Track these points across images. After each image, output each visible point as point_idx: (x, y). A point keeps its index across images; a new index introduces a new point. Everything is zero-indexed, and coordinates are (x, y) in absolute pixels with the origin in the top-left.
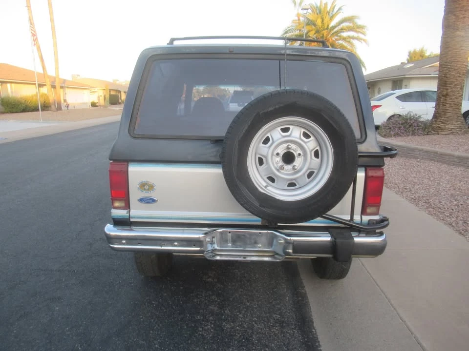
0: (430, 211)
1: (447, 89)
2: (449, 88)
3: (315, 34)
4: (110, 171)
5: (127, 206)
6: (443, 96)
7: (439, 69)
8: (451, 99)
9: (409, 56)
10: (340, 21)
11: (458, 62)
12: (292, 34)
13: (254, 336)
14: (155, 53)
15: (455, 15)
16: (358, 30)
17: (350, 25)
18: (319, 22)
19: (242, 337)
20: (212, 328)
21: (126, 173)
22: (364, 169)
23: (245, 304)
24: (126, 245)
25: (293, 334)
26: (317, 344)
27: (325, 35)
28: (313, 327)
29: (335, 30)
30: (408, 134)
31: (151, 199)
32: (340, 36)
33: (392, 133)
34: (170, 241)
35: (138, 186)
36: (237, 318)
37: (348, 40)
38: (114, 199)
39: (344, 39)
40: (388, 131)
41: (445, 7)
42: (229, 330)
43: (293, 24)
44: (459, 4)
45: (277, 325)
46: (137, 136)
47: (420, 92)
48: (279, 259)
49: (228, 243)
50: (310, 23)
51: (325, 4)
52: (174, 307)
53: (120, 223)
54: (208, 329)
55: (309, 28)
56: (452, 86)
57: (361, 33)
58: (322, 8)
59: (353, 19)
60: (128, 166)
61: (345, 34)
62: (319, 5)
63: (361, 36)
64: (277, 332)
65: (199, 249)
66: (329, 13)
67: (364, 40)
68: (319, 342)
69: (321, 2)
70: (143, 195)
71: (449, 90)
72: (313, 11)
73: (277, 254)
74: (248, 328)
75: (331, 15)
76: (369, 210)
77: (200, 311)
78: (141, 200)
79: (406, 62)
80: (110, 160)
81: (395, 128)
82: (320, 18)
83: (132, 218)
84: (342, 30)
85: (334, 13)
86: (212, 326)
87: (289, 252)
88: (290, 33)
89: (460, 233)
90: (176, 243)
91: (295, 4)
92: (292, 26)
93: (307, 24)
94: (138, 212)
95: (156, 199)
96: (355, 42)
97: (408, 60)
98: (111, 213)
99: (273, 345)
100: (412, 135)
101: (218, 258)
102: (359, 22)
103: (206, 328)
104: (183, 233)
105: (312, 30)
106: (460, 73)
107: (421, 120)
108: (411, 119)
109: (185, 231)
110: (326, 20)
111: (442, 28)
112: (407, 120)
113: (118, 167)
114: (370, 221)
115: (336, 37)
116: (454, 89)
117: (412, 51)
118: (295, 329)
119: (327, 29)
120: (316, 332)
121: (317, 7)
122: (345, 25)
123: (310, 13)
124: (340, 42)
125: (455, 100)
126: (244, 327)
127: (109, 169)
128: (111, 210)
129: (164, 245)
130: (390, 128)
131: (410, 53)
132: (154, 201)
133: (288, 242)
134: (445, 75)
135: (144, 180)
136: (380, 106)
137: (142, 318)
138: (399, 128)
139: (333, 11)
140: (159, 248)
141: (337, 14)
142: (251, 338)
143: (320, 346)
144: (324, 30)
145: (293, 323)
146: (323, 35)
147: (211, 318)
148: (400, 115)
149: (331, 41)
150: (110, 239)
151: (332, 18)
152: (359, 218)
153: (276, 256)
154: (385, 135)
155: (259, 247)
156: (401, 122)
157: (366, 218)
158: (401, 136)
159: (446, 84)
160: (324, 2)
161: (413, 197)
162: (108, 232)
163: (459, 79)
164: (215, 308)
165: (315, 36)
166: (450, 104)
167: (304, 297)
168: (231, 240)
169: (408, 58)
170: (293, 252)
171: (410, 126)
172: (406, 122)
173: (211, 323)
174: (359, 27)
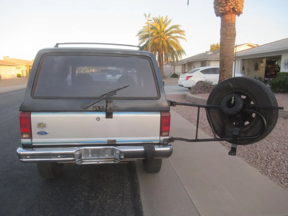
0: (210, 134)
1: (224, 68)
2: (225, 67)
3: (156, 34)
4: (20, 117)
5: (31, 137)
6: (223, 71)
7: (220, 57)
8: (226, 73)
9: (211, 47)
10: (171, 27)
11: (228, 53)
12: (143, 34)
13: (106, 206)
14: (46, 52)
15: (226, 28)
16: (181, 33)
17: (176, 30)
18: (158, 28)
19: (100, 207)
20: (83, 204)
21: (30, 118)
22: (160, 112)
23: (103, 190)
24: (30, 159)
25: (128, 203)
26: (141, 207)
27: (162, 35)
28: (140, 199)
29: (168, 32)
30: (206, 92)
31: (44, 132)
32: (171, 36)
33: (197, 92)
34: (56, 155)
35: (37, 125)
36: (98, 198)
37: (176, 38)
38: (22, 133)
39: (173, 38)
40: (195, 90)
41: (221, 23)
42: (92, 204)
43: (143, 28)
44: (228, 22)
45: (120, 199)
46: (36, 98)
47: (213, 68)
48: (117, 162)
49: (89, 155)
50: (153, 28)
51: (161, 18)
52: (62, 195)
53: (27, 146)
54: (81, 205)
55: (153, 31)
56: (227, 65)
57: (183, 34)
58: (160, 20)
59: (178, 26)
60: (31, 114)
61: (173, 35)
62: (158, 18)
63: (183, 36)
64: (119, 203)
65: (73, 159)
66: (164, 22)
67: (185, 39)
68: (142, 206)
69: (159, 16)
70: (40, 130)
71: (225, 68)
72: (155, 21)
73: (116, 159)
74: (103, 202)
75: (165, 24)
76: (164, 134)
77: (77, 196)
78: (39, 133)
79: (210, 51)
80: (20, 111)
81: (198, 89)
82: (159, 25)
83: (34, 143)
84: (172, 32)
85: (167, 23)
86: (83, 203)
87: (122, 158)
88: (142, 33)
89: (223, 145)
90: (59, 156)
91: (146, 16)
92: (143, 30)
93: (151, 29)
94: (37, 140)
95: (47, 132)
96: (179, 40)
97: (210, 50)
98: (21, 141)
99: (116, 210)
100: (208, 92)
101: (84, 163)
102: (181, 28)
103: (80, 204)
104: (63, 150)
105: (154, 32)
106: (230, 59)
107: (213, 84)
108: (207, 84)
109: (64, 149)
110: (163, 26)
111: (220, 34)
112: (205, 84)
113: (25, 115)
114: (164, 139)
115: (169, 37)
116: (228, 68)
117: (212, 45)
118: (130, 200)
119: (163, 32)
120: (141, 201)
121: (157, 19)
122: (173, 29)
123: (153, 23)
124: (171, 39)
125: (229, 73)
126: (101, 202)
127: (19, 116)
128: (21, 139)
129: (52, 158)
130: (196, 89)
131: (211, 46)
132: (46, 133)
133: (121, 152)
134: (223, 61)
135: (40, 122)
136: (192, 76)
137: (42, 202)
138: (201, 89)
139: (166, 21)
140: (49, 159)
141: (169, 24)
142: (104, 208)
143: (142, 208)
144: (161, 32)
145: (129, 197)
146: (161, 35)
147: (83, 199)
148: (201, 81)
149: (166, 39)
150: (20, 156)
151: (166, 26)
152: (159, 138)
153: (116, 160)
154: (193, 93)
155: (106, 156)
156: (202, 86)
157: (162, 138)
158: (202, 93)
159: (223, 65)
160: (161, 17)
161: (203, 127)
162: (19, 152)
163: (230, 62)
164: (86, 194)
165: (156, 35)
166: (226, 76)
167: (137, 184)
168: (91, 153)
169: (210, 48)
170: (124, 158)
171: (207, 87)
172: (205, 85)
173: (83, 202)
174: (181, 31)
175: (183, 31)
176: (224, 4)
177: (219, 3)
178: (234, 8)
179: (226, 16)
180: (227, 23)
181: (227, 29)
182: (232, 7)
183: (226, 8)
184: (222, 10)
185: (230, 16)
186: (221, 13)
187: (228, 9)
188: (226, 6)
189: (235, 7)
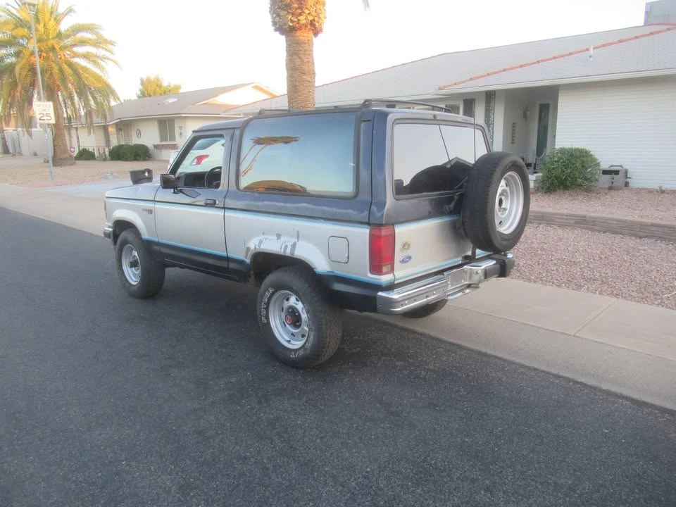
5: (392, 270)
16: (103, 46)
21: (394, 236)
32: (73, 51)
35: (401, 247)
57: (107, 51)
60: (394, 228)
66: (52, 12)
83: (396, 280)
110: (52, 23)
113: (388, 231)
117: (145, 79)
119: (55, 38)
124: (77, 60)
132: (410, 259)
136: (207, 156)
169: (141, 87)
174: (106, 42)
175: (112, 43)
176: (296, 9)
177: (286, 5)
178: (314, 20)
179: (298, 33)
180: (301, 49)
181: (302, 61)
182: (310, 18)
183: (301, 18)
184: (292, 21)
185: (306, 35)
186: (290, 26)
187: (304, 22)
188: (300, 14)
189: (316, 19)
